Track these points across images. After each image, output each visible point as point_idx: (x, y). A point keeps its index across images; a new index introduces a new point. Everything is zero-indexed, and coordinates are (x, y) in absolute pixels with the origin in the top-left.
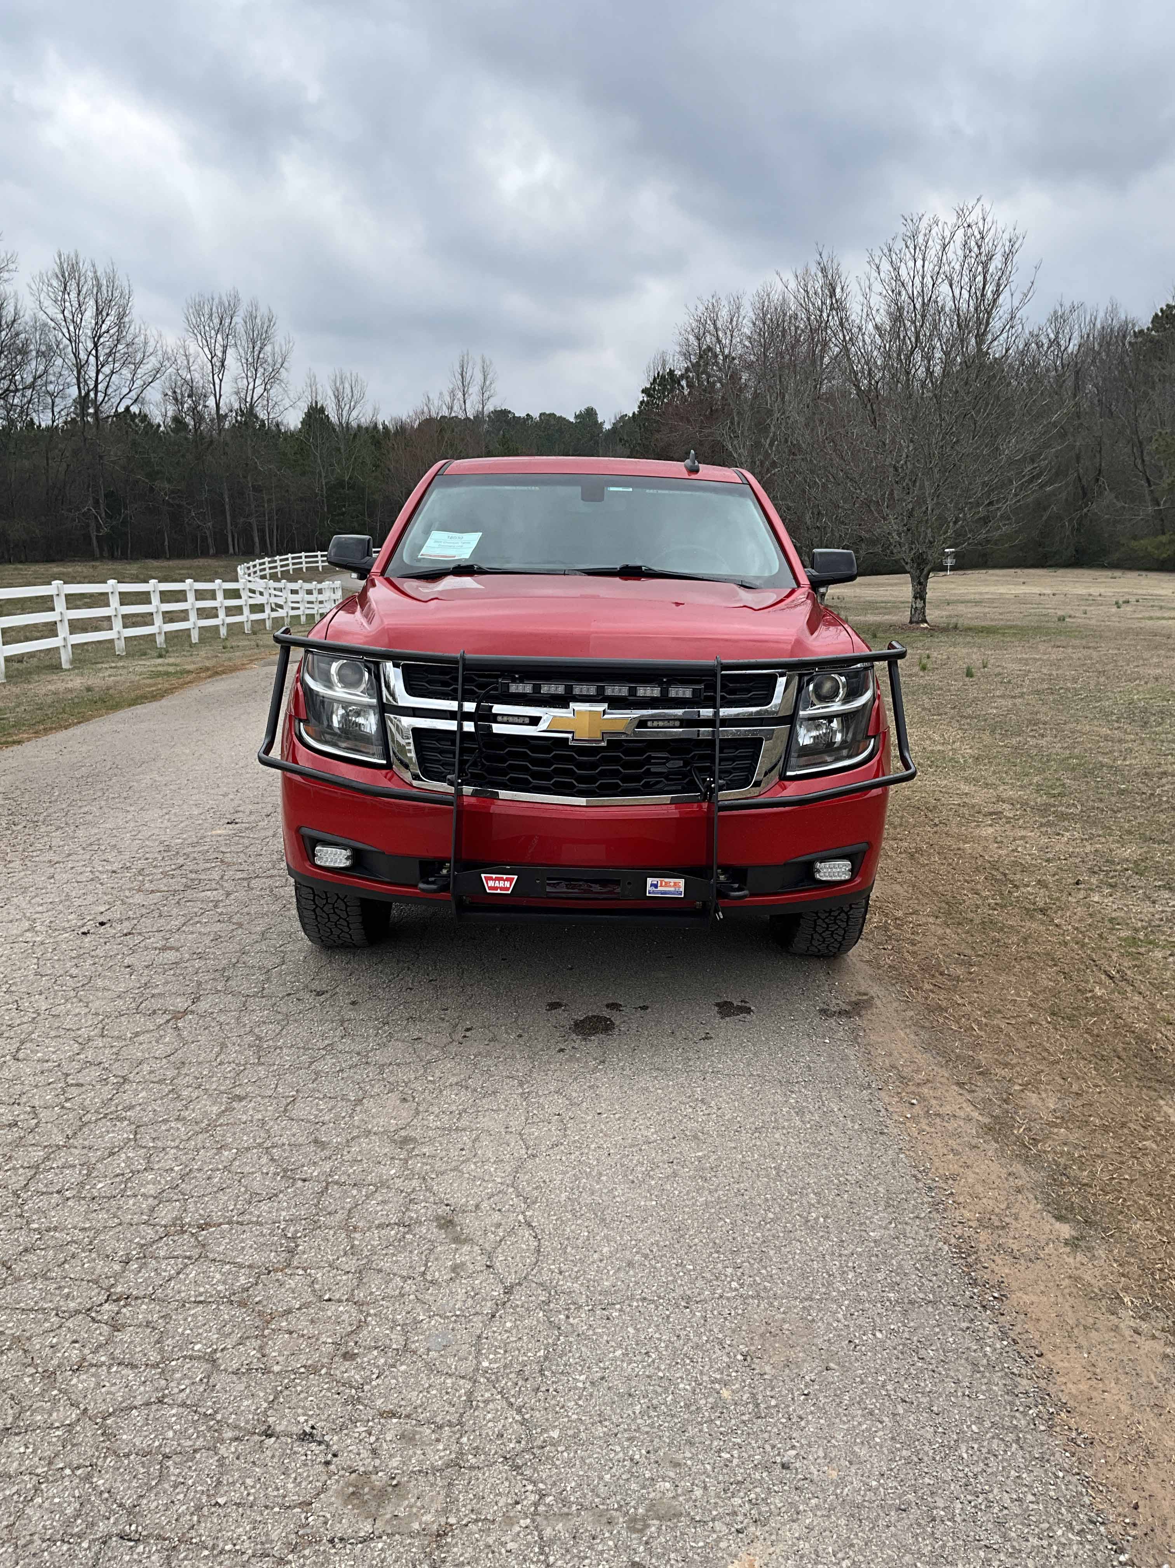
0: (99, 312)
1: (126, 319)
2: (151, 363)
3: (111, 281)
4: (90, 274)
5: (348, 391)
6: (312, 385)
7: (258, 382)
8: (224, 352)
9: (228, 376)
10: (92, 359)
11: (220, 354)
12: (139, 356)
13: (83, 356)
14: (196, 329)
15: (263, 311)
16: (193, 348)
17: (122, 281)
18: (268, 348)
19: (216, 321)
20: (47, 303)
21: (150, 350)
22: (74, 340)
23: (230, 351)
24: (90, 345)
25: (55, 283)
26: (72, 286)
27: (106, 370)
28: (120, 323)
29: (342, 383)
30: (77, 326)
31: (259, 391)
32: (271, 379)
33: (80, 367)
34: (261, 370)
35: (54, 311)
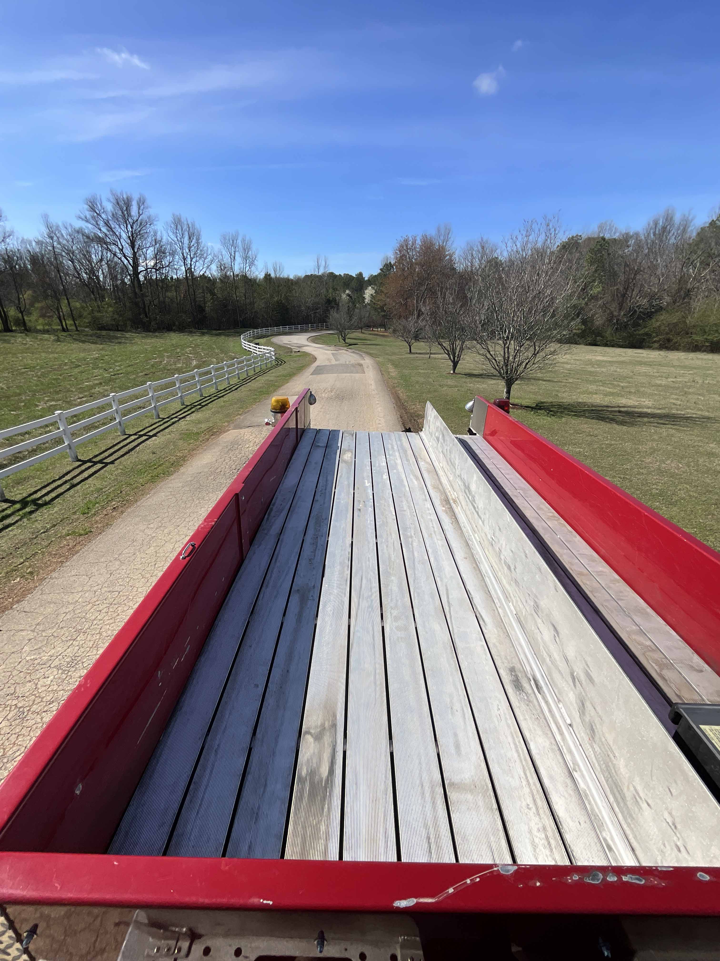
0: (190, 238)
1: (200, 241)
2: (210, 258)
3: (193, 225)
4: (185, 223)
5: (278, 268)
6: (266, 267)
7: (247, 265)
8: (235, 254)
9: (237, 263)
10: (189, 256)
11: (233, 254)
12: (205, 255)
13: (185, 255)
14: (224, 244)
15: (247, 239)
16: (224, 252)
17: (197, 226)
18: (250, 252)
19: (231, 242)
20: (171, 234)
21: (209, 252)
22: (182, 248)
23: (237, 253)
24: (188, 251)
25: (172, 225)
26: (179, 227)
27: (194, 260)
28: (198, 243)
29: (276, 266)
30: (183, 243)
31: (248, 268)
32: (252, 264)
33: (185, 259)
34: (248, 261)
35: (173, 237)
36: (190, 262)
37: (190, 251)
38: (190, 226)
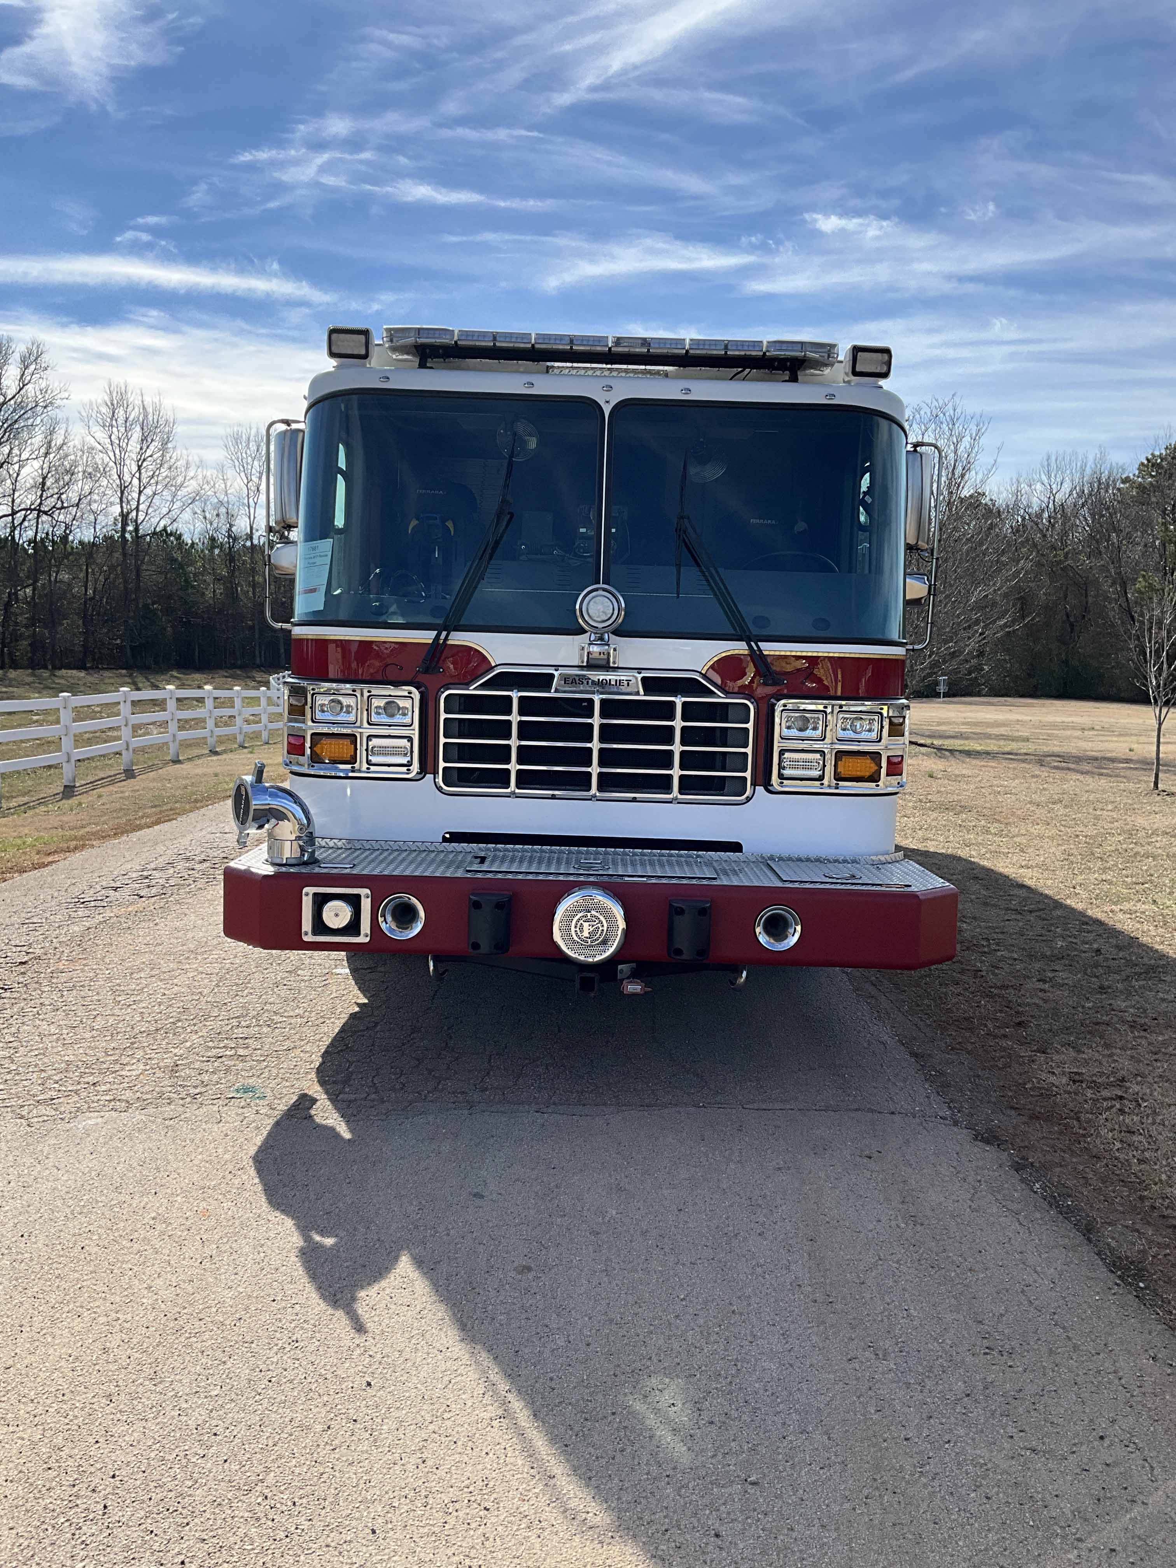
0: (144, 439)
1: (169, 445)
2: (192, 486)
3: (157, 410)
4: (138, 403)
12: (180, 480)
13: (127, 477)
14: (234, 456)
16: (231, 473)
17: (167, 410)
20: (96, 428)
21: (191, 473)
22: (120, 463)
24: (134, 468)
25: (104, 410)
26: (120, 413)
27: (149, 491)
28: (164, 450)
30: (123, 451)
36: (135, 495)
37: (139, 467)
38: (150, 410)
